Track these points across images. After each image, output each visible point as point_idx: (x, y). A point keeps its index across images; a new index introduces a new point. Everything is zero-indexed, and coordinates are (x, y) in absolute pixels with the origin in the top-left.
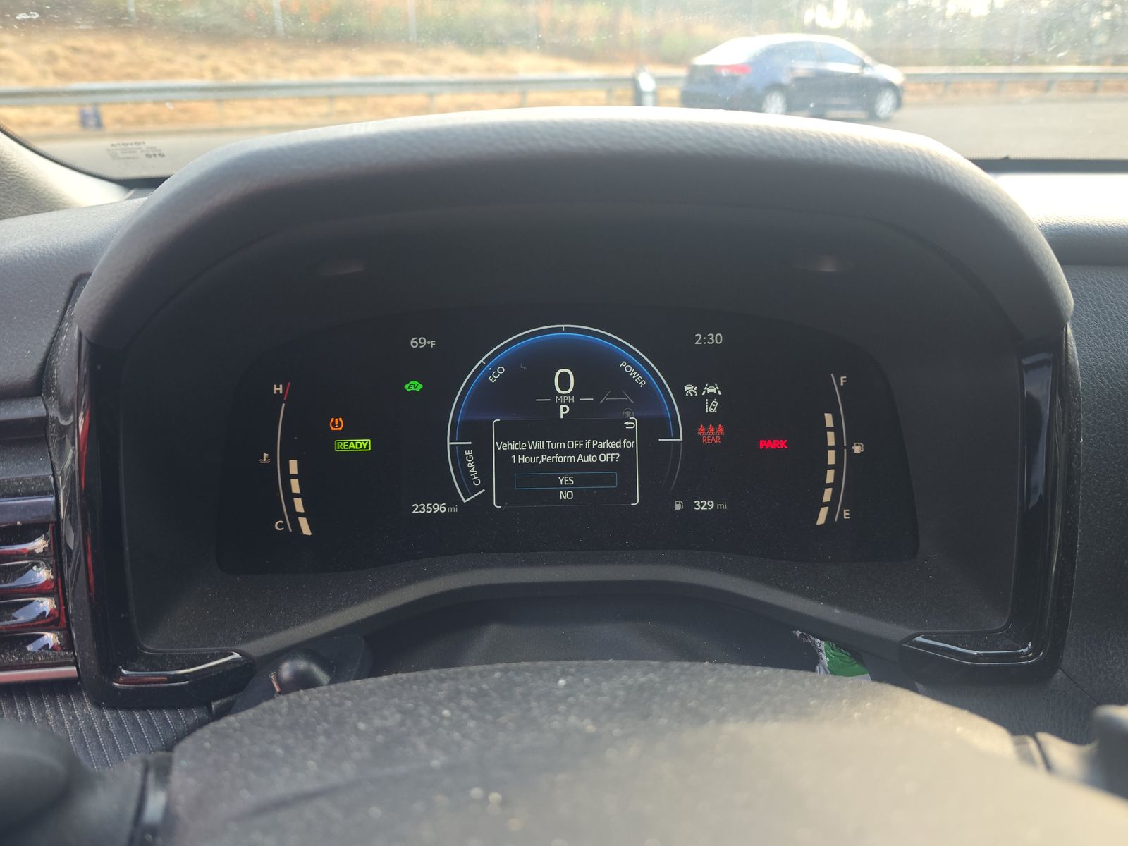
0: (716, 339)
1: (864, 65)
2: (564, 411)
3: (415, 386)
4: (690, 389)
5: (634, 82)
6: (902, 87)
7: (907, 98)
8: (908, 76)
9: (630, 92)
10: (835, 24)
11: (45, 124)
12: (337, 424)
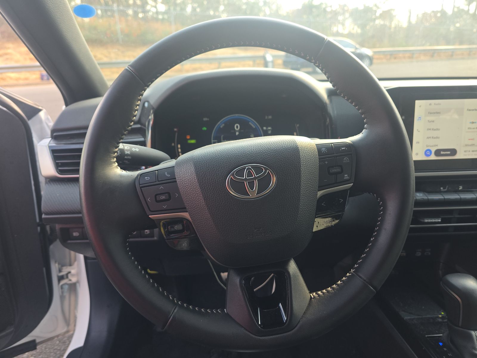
0: (270, 117)
1: (356, 49)
2: (237, 133)
3: (205, 129)
4: (265, 128)
5: (264, 58)
6: (372, 57)
7: (375, 61)
8: (375, 53)
9: (262, 62)
10: (346, 32)
11: (26, 79)
12: (188, 137)
